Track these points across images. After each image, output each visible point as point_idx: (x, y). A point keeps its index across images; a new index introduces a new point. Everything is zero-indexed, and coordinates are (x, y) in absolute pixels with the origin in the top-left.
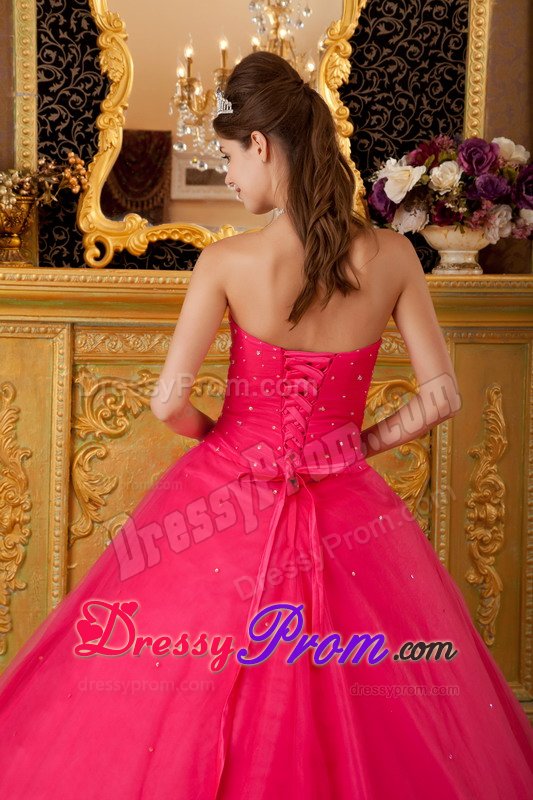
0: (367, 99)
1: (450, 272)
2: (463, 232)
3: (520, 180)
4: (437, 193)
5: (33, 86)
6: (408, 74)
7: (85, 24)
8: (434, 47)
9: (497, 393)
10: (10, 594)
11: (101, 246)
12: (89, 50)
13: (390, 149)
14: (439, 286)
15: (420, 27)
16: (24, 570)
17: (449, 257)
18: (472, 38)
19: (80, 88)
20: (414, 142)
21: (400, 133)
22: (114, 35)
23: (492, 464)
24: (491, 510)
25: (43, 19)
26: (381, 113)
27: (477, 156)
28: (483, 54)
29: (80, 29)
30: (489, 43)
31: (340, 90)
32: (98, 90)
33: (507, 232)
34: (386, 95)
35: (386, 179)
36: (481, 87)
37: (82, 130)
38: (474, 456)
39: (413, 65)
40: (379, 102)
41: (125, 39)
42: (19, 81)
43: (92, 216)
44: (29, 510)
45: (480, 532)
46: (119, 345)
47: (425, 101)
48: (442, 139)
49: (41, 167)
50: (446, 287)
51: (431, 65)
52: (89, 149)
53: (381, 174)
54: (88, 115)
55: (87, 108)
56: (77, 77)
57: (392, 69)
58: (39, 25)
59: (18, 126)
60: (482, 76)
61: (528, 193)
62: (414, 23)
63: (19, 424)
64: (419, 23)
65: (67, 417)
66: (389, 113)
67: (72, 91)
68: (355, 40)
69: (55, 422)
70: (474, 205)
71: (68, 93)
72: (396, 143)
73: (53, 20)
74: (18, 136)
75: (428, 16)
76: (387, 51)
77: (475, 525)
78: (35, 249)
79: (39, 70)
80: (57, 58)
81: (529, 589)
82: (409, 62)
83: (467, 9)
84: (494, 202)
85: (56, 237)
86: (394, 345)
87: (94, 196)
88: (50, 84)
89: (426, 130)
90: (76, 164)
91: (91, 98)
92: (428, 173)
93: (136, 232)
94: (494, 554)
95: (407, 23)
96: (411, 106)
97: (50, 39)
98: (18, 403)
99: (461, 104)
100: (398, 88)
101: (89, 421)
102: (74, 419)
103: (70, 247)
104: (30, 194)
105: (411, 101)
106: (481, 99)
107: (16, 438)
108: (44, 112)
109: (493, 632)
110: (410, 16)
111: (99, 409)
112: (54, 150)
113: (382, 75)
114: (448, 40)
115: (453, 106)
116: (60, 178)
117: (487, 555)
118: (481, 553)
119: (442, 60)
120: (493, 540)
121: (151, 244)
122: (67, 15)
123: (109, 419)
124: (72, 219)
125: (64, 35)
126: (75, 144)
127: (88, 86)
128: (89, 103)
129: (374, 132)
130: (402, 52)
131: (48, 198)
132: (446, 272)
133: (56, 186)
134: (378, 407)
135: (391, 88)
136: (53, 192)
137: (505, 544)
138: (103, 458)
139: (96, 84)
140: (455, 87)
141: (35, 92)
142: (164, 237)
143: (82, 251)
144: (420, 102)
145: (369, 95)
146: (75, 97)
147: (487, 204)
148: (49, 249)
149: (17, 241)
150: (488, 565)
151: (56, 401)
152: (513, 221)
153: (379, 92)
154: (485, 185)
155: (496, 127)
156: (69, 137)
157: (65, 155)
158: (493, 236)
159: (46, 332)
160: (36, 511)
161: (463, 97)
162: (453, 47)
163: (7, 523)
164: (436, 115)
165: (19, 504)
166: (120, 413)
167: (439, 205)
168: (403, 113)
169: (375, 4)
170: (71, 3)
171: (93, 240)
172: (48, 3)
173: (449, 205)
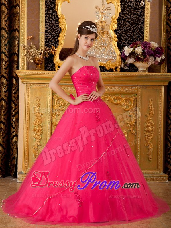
0: (121, 33)
2: (143, 63)
3: (155, 50)
4: (137, 54)
5: (44, 31)
6: (131, 27)
8: (137, 21)
9: (151, 101)
10: (38, 146)
12: (57, 23)
13: (126, 44)
14: (137, 75)
15: (134, 17)
16: (41, 141)
17: (140, 69)
18: (146, 19)
19: (55, 31)
20: (132, 43)
21: (129, 41)
22: (63, 19)
23: (150, 117)
24: (150, 129)
25: (46, 16)
26: (124, 36)
27: (146, 46)
28: (148, 23)
29: (55, 18)
30: (150, 20)
31: (114, 31)
32: (59, 32)
33: (153, 63)
35: (125, 51)
36: (148, 30)
37: (55, 41)
38: (146, 116)
40: (124, 34)
41: (65, 20)
42: (41, 30)
43: (57, 60)
44: (42, 127)
45: (148, 134)
47: (135, 34)
48: (138, 42)
49: (45, 49)
50: (139, 75)
51: (136, 25)
52: (56, 45)
54: (56, 37)
56: (54, 29)
57: (127, 26)
58: (45, 17)
59: (40, 40)
60: (148, 28)
61: (157, 54)
62: (132, 16)
63: (40, 107)
64: (133, 16)
65: (51, 106)
66: (126, 36)
67: (53, 32)
68: (118, 20)
69: (48, 107)
70: (145, 56)
71: (52, 32)
72: (128, 43)
73: (49, 16)
74: (40, 42)
75: (135, 14)
76: (126, 22)
77: (147, 132)
78: (44, 68)
79: (45, 27)
80: (49, 24)
81: (160, 147)
82: (131, 24)
83: (144, 13)
85: (49, 65)
86: (127, 90)
87: (57, 55)
88: (48, 30)
89: (135, 40)
90: (54, 48)
91: (57, 33)
92: (134, 49)
94: (151, 139)
95: (130, 16)
96: (131, 35)
97: (48, 20)
98: (40, 102)
99: (143, 34)
100: (128, 30)
101: (56, 107)
102: (53, 106)
103: (52, 68)
104: (43, 55)
105: (131, 34)
106: (148, 33)
107: (39, 110)
108: (46, 37)
109: (151, 157)
110: (131, 14)
111: (58, 104)
112: (48, 45)
113: (125, 28)
114: (140, 20)
115: (141, 35)
116: (50, 51)
118: (148, 138)
119: (139, 24)
120: (151, 136)
122: (52, 15)
123: (60, 106)
124: (52, 61)
126: (53, 44)
127: (56, 31)
128: (57, 35)
129: (123, 41)
130: (129, 22)
131: (47, 56)
132: (139, 72)
133: (49, 53)
134: (123, 104)
135: (127, 30)
136: (48, 55)
137: (154, 137)
138: (59, 115)
139: (58, 30)
140: (142, 30)
141: (44, 32)
143: (55, 68)
144: (134, 34)
145: (121, 32)
146: (53, 33)
147: (148, 56)
148: (47, 68)
149: (40, 66)
150: (150, 141)
151: (49, 102)
152: (154, 60)
153: (124, 32)
154: (148, 52)
155: (151, 39)
156: (52, 42)
157: (51, 46)
158: (149, 64)
159: (46, 86)
160: (44, 127)
161: (144, 32)
162: (141, 21)
163: (37, 130)
164: (137, 37)
165: (40, 126)
166: (63, 105)
167: (137, 56)
168: (130, 36)
169: (123, 12)
170: (53, 12)
171: (57, 65)
172: (48, 12)
173: (139, 56)
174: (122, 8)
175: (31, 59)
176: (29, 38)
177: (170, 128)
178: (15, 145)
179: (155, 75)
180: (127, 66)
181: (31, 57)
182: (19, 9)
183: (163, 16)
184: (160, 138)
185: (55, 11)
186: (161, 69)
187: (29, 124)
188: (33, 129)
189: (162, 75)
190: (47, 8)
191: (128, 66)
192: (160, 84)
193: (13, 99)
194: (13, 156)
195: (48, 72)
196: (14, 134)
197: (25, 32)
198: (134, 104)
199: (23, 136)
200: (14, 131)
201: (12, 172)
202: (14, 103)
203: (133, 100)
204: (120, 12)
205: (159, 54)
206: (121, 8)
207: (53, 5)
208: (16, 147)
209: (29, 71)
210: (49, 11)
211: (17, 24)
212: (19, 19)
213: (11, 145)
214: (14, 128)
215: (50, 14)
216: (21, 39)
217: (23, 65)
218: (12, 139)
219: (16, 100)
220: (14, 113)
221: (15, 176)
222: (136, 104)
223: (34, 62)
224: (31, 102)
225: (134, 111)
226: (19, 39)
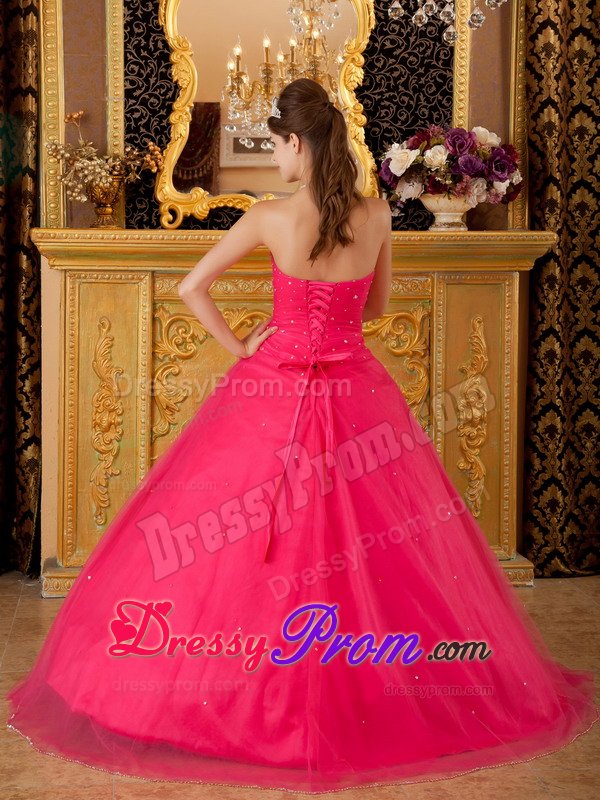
0: (377, 97)
1: (442, 229)
2: (450, 199)
3: (492, 159)
4: (430, 169)
5: (121, 92)
6: (408, 78)
7: (160, 45)
8: (428, 57)
9: (479, 322)
10: (108, 478)
11: (173, 212)
12: (163, 64)
13: (396, 135)
14: (432, 240)
15: (417, 42)
16: (118, 461)
17: (441, 218)
18: (457, 51)
19: (157, 93)
20: (414, 130)
21: (403, 123)
22: (183, 53)
23: (476, 377)
24: (477, 412)
25: (129, 42)
26: (388, 107)
27: (460, 142)
28: (467, 62)
29: (156, 49)
30: (471, 54)
31: (355, 90)
32: (170, 94)
33: (483, 198)
34: (392, 94)
35: (390, 159)
36: (466, 88)
37: (158, 124)
38: (463, 371)
39: (413, 71)
40: (386, 99)
41: (191, 56)
42: (110, 89)
43: (166, 190)
44: (121, 415)
45: (468, 429)
47: (422, 98)
48: (434, 128)
49: (127, 154)
50: (437, 240)
51: (426, 71)
52: (164, 139)
53: (388, 155)
54: (163, 113)
55: (162, 107)
56: (154, 84)
57: (396, 74)
58: (125, 47)
59: (109, 123)
60: (466, 79)
61: (496, 169)
62: (412, 39)
63: (113, 348)
64: (416, 40)
65: (149, 344)
66: (395, 107)
67: (151, 95)
68: (367, 53)
69: (140, 348)
70: (457, 179)
71: (147, 97)
72: (401, 130)
73: (136, 42)
74: (110, 130)
75: (423, 34)
76: (392, 61)
77: (464, 424)
78: (123, 216)
79: (126, 80)
80: (139, 71)
81: (506, 473)
82: (409, 69)
84: (472, 177)
85: (139, 206)
86: (401, 286)
87: (168, 175)
88: (134, 90)
89: (423, 120)
90: (154, 150)
91: (165, 100)
92: (422, 155)
93: (199, 202)
94: (479, 447)
95: (407, 39)
96: (411, 102)
97: (134, 57)
98: (113, 332)
99: (450, 100)
100: (401, 88)
101: (167, 347)
102: (154, 345)
103: (149, 214)
104: (120, 174)
105: (411, 98)
106: (465, 96)
107: (111, 359)
108: (129, 111)
109: (479, 507)
110: (409, 35)
111: (173, 338)
112: (137, 140)
113: (388, 79)
114: (438, 53)
115: (444, 102)
116: (142, 162)
117: (474, 448)
118: (468, 446)
119: (434, 67)
120: (478, 436)
121: (211, 210)
122: (147, 38)
123: (181, 345)
124: (150, 192)
125: (144, 53)
126: (153, 135)
127: (163, 91)
128: (163, 104)
129: (383, 122)
130: (403, 61)
131: (133, 177)
132: (439, 229)
133: (139, 168)
134: (387, 334)
135: (396, 88)
136: (137, 172)
137: (487, 439)
138: (176, 375)
139: (169, 89)
140: (445, 87)
141: (123, 96)
142: (222, 205)
143: (159, 217)
144: (418, 99)
145: (379, 94)
146: (152, 100)
147: (466, 177)
148: (133, 216)
149: (110, 210)
150: (474, 455)
151: (140, 331)
152: (487, 190)
153: (387, 92)
154: (466, 163)
156: (148, 129)
157: (145, 144)
158: (472, 202)
159: (133, 278)
160: (126, 415)
161: (452, 94)
162: (443, 57)
163: (105, 424)
164: (431, 109)
165: (114, 410)
166: (189, 340)
167: (431, 179)
168: (407, 107)
169: (382, 26)
170: (150, 30)
171: (167, 208)
172: (132, 30)
173: (438, 179)
174: (381, 15)
175: (79, 193)
176: (71, 117)
177: (540, 409)
178: (32, 470)
179: (489, 240)
180: (399, 208)
181: (80, 186)
182: (38, 20)
183: (514, 39)
184: (506, 443)
185: (158, 26)
186: (510, 215)
187: (76, 406)
188: (90, 422)
189: (512, 240)
190: (131, 15)
191: (402, 206)
192: (507, 269)
193: (23, 321)
194: (24, 509)
195: (136, 233)
196: (27, 435)
197: (57, 96)
198: (421, 333)
199: (59, 444)
200: (27, 427)
201: (22, 559)
202: (25, 333)
203: (419, 320)
204: (373, 27)
205: (503, 171)
206: (376, 14)
207: (150, 4)
208: (35, 479)
209: (76, 233)
210: (138, 26)
211: (30, 71)
212: (38, 56)
213: (18, 471)
214: (27, 416)
215: (139, 35)
216: (44, 120)
217: (52, 205)
218: (22, 453)
219: (32, 324)
220: (25, 366)
221: (34, 572)
222: (430, 334)
223: (92, 199)
224: (82, 333)
225: (424, 356)
226: (38, 122)
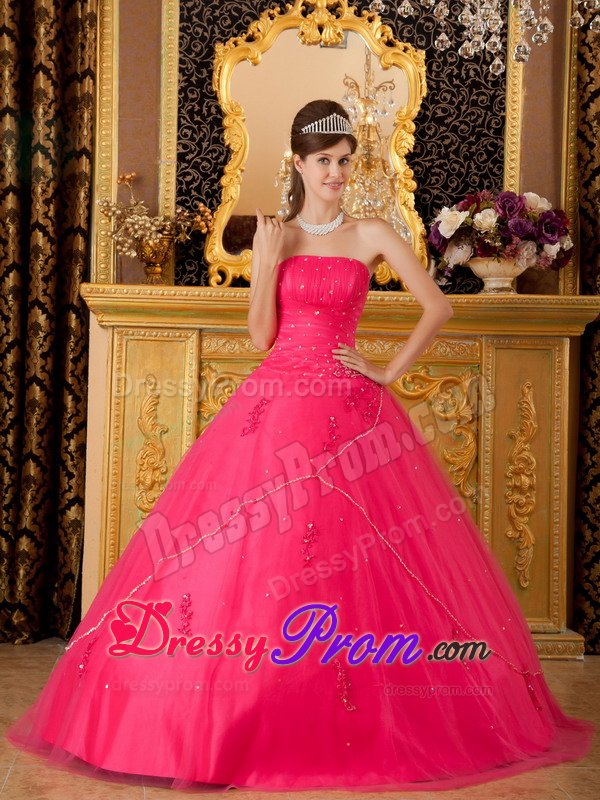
0: (428, 164)
1: (492, 294)
2: (499, 262)
3: (541, 222)
4: (479, 232)
5: (174, 156)
6: (459, 146)
7: (213, 110)
8: (479, 126)
9: (529, 387)
11: (222, 274)
12: (216, 129)
13: (446, 201)
14: (481, 303)
15: (469, 111)
17: (491, 284)
18: (509, 119)
19: (209, 157)
20: (463, 196)
21: (454, 190)
22: (236, 118)
23: (525, 443)
24: (525, 480)
25: (183, 107)
26: (439, 174)
27: (510, 206)
28: (518, 131)
29: (210, 114)
30: (522, 123)
31: (406, 157)
32: (222, 158)
33: (534, 261)
34: (442, 161)
35: (440, 222)
36: (517, 156)
37: (209, 188)
38: (511, 437)
39: (464, 139)
40: (437, 166)
41: (244, 120)
42: (163, 152)
43: (216, 251)
44: (166, 473)
45: (516, 497)
46: (237, 347)
47: (473, 166)
48: (484, 194)
49: (178, 215)
50: (486, 303)
51: (478, 139)
52: (214, 202)
53: (437, 219)
54: (214, 176)
55: (214, 171)
56: (206, 148)
57: (447, 142)
58: (179, 112)
59: (161, 185)
60: (517, 148)
61: (547, 232)
62: (463, 108)
63: (159, 406)
64: (468, 108)
65: (195, 402)
66: (445, 174)
67: (203, 159)
68: (419, 120)
69: (185, 405)
70: (507, 241)
71: (199, 161)
72: (451, 197)
73: (190, 108)
74: (161, 192)
75: (474, 103)
76: (443, 128)
77: (512, 491)
78: (172, 277)
79: (179, 144)
80: (192, 135)
81: (556, 543)
82: (459, 136)
83: (504, 98)
84: (522, 239)
85: (188, 268)
86: (448, 349)
87: (217, 236)
88: (187, 154)
89: (474, 187)
90: (205, 212)
91: (217, 164)
92: (472, 217)
94: (528, 515)
95: (458, 108)
96: (462, 170)
97: (187, 121)
98: (158, 390)
99: (501, 169)
100: (452, 156)
101: (211, 406)
102: (200, 404)
103: (198, 276)
104: (170, 234)
105: (462, 166)
106: (516, 164)
107: (156, 417)
108: (181, 175)
109: (528, 577)
110: (461, 103)
111: (218, 397)
112: (188, 202)
113: (439, 146)
114: (490, 121)
115: (495, 170)
116: (192, 223)
117: (522, 515)
118: (517, 513)
119: (486, 135)
120: (527, 504)
122: (200, 104)
124: (200, 254)
125: (198, 119)
126: (204, 198)
127: (215, 155)
128: (215, 168)
129: (434, 189)
130: (455, 129)
131: (184, 237)
132: (488, 294)
133: (189, 229)
134: (435, 398)
135: (446, 156)
136: (187, 233)
137: (536, 508)
139: (221, 154)
140: (497, 155)
141: (175, 160)
143: (208, 278)
144: (469, 167)
145: (429, 161)
146: (204, 164)
147: (516, 240)
148: (182, 277)
149: (159, 270)
150: (522, 523)
151: (186, 389)
152: (538, 254)
153: (437, 159)
154: (516, 226)
155: (527, 186)
156: (199, 193)
157: (196, 206)
158: (521, 266)
159: (180, 336)
161: (503, 163)
162: (494, 126)
163: (148, 482)
164: (482, 176)
165: (158, 468)
167: (480, 241)
168: (457, 175)
169: (434, 95)
170: (204, 96)
171: (216, 269)
172: (186, 95)
173: (487, 241)
174: (433, 83)
175: (129, 248)
176: (124, 178)
177: (591, 478)
178: (74, 531)
179: (539, 303)
180: (446, 276)
181: (130, 241)
182: (95, 84)
183: (565, 109)
184: (556, 512)
185: (212, 92)
186: (561, 283)
187: (120, 463)
188: (134, 481)
189: (562, 304)
190: (185, 81)
191: (450, 275)
192: (558, 334)
193: (70, 380)
194: (65, 571)
195: (185, 290)
196: (71, 496)
197: (111, 158)
198: (469, 398)
200: (71, 487)
201: (62, 623)
202: (72, 392)
203: (467, 384)
204: (424, 94)
205: (553, 234)
206: (427, 83)
207: (205, 71)
208: (78, 540)
209: (125, 288)
210: (192, 92)
211: (85, 133)
212: (93, 118)
213: (60, 532)
214: (71, 476)
215: (193, 100)
216: (97, 182)
217: (102, 266)
218: (65, 513)
219: (80, 384)
220: (71, 426)
222: (479, 398)
224: (128, 390)
225: (472, 421)
226: (91, 183)
